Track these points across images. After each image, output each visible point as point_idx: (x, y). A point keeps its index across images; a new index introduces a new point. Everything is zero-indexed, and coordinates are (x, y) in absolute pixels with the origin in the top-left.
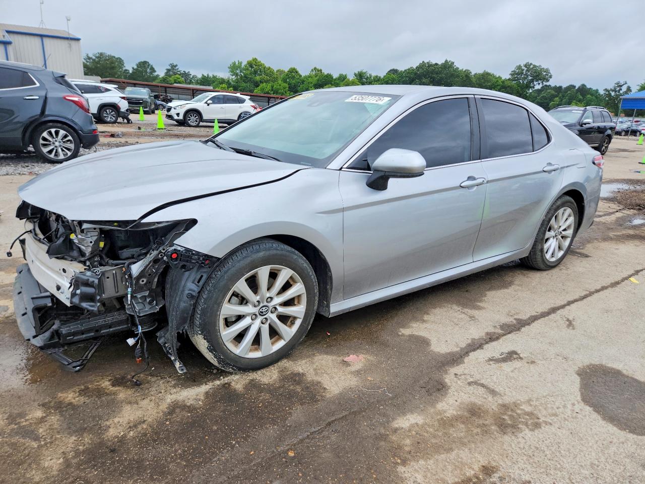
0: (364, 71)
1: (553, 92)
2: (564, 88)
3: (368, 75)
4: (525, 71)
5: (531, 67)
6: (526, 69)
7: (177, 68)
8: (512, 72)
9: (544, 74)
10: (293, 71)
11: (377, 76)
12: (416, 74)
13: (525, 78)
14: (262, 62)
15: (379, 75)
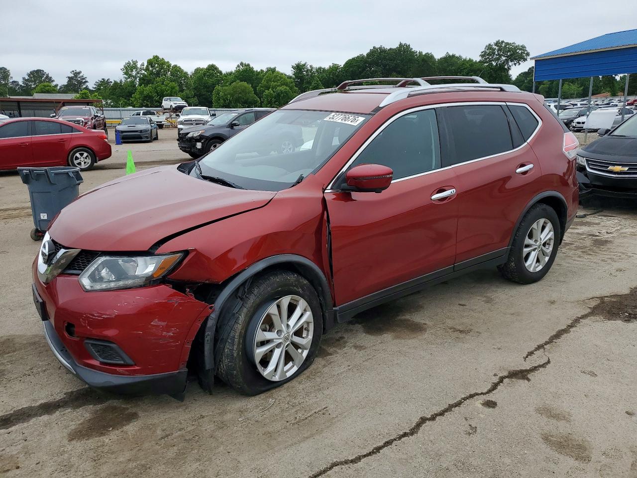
0: (303, 63)
3: (309, 67)
4: (496, 51)
5: (504, 45)
6: (497, 48)
7: (81, 75)
8: (482, 52)
9: (520, 52)
10: (212, 68)
11: (320, 68)
12: (366, 62)
13: (498, 59)
14: (166, 60)
15: (323, 67)
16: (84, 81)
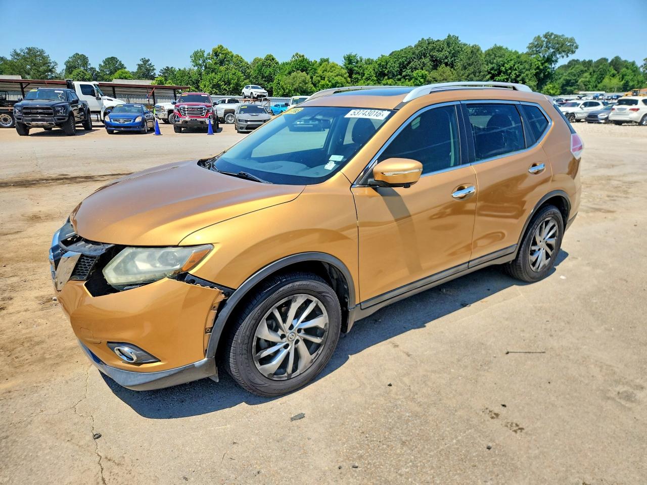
0: (353, 54)
1: (582, 68)
2: (595, 62)
3: (358, 58)
4: (545, 43)
5: (553, 37)
6: (546, 40)
7: (149, 63)
8: (530, 44)
9: (569, 44)
10: (269, 58)
11: (369, 60)
12: (414, 53)
13: (546, 51)
14: (229, 50)
15: (371, 58)
16: (152, 68)
